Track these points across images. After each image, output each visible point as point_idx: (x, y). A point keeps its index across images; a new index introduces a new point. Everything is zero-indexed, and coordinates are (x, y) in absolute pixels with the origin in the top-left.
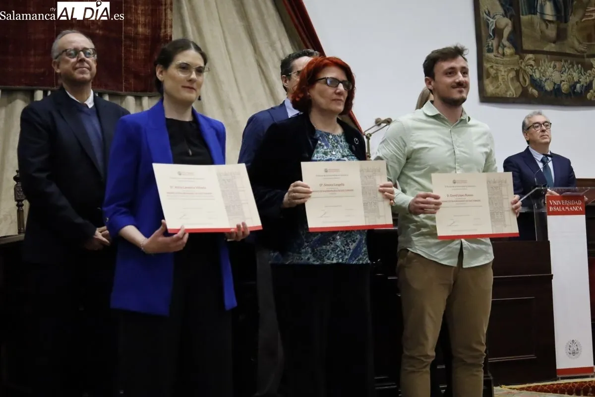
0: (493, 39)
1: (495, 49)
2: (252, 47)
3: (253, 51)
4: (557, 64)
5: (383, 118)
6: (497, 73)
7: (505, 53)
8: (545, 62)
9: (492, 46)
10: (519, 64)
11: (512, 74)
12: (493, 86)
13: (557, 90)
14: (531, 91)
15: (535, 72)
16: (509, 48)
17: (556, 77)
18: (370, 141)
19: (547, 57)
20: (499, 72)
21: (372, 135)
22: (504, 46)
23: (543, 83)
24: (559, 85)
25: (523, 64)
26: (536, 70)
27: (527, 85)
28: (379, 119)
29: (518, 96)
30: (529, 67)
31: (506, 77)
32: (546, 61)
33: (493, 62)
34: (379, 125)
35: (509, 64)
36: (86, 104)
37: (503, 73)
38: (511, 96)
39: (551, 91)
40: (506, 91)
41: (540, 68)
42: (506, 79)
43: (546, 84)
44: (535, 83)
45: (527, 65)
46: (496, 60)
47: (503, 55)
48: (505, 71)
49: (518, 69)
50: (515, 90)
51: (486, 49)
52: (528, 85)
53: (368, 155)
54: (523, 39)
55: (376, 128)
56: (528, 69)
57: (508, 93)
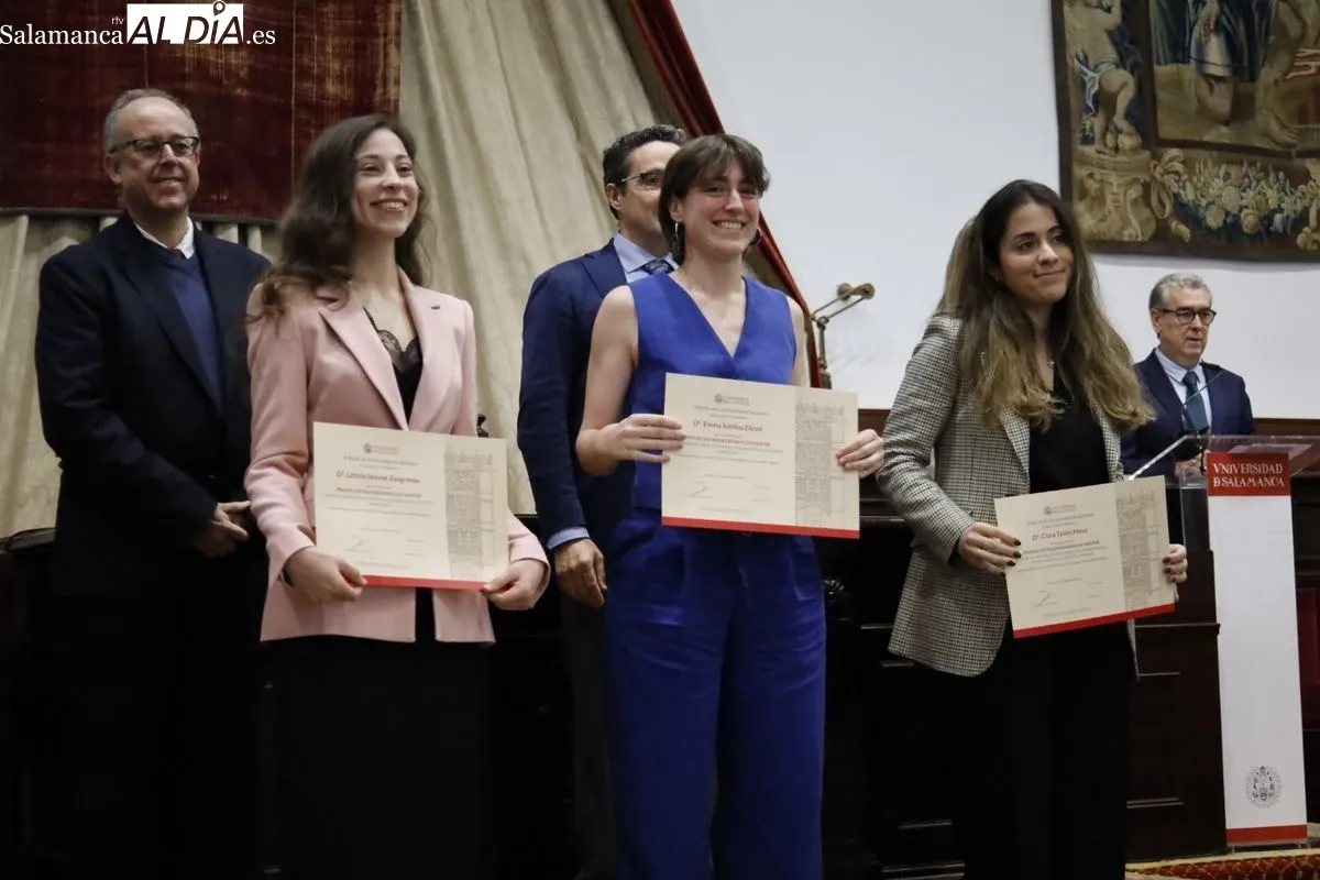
0: (1094, 116)
1: (1097, 136)
2: (572, 127)
3: (574, 136)
4: (1234, 171)
5: (854, 285)
6: (1101, 190)
7: (1120, 145)
8: (1205, 164)
9: (1092, 129)
10: (1149, 169)
11: (1134, 192)
12: (1093, 218)
13: (1232, 227)
14: (1176, 228)
15: (1184, 188)
16: (1129, 134)
17: (1230, 197)
18: (826, 332)
19: (1211, 157)
20: (1108, 187)
21: (831, 320)
22: (1119, 131)
23: (1201, 211)
24: (1237, 217)
25: (1159, 169)
26: (1188, 184)
27: (1166, 215)
28: (846, 285)
29: (1147, 239)
30: (1173, 175)
31: (1121, 198)
32: (1209, 164)
33: (1093, 165)
34: (846, 298)
35: (1127, 171)
36: (179, 250)
37: (1115, 190)
38: (1134, 239)
39: (1219, 230)
40: (1123, 228)
41: (1195, 180)
42: (1122, 202)
43: (1208, 214)
44: (1185, 212)
45: (1168, 172)
46: (1100, 159)
47: (1116, 149)
48: (1119, 185)
49: (1148, 179)
50: (1141, 224)
51: (1078, 136)
52: (1171, 215)
53: (822, 362)
54: (1159, 115)
55: (840, 305)
56: (1170, 180)
57: (1126, 233)
